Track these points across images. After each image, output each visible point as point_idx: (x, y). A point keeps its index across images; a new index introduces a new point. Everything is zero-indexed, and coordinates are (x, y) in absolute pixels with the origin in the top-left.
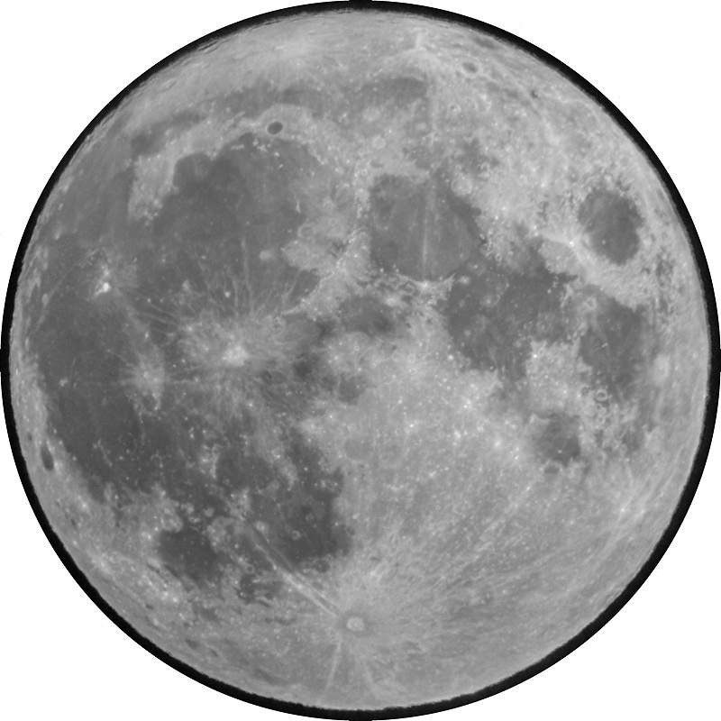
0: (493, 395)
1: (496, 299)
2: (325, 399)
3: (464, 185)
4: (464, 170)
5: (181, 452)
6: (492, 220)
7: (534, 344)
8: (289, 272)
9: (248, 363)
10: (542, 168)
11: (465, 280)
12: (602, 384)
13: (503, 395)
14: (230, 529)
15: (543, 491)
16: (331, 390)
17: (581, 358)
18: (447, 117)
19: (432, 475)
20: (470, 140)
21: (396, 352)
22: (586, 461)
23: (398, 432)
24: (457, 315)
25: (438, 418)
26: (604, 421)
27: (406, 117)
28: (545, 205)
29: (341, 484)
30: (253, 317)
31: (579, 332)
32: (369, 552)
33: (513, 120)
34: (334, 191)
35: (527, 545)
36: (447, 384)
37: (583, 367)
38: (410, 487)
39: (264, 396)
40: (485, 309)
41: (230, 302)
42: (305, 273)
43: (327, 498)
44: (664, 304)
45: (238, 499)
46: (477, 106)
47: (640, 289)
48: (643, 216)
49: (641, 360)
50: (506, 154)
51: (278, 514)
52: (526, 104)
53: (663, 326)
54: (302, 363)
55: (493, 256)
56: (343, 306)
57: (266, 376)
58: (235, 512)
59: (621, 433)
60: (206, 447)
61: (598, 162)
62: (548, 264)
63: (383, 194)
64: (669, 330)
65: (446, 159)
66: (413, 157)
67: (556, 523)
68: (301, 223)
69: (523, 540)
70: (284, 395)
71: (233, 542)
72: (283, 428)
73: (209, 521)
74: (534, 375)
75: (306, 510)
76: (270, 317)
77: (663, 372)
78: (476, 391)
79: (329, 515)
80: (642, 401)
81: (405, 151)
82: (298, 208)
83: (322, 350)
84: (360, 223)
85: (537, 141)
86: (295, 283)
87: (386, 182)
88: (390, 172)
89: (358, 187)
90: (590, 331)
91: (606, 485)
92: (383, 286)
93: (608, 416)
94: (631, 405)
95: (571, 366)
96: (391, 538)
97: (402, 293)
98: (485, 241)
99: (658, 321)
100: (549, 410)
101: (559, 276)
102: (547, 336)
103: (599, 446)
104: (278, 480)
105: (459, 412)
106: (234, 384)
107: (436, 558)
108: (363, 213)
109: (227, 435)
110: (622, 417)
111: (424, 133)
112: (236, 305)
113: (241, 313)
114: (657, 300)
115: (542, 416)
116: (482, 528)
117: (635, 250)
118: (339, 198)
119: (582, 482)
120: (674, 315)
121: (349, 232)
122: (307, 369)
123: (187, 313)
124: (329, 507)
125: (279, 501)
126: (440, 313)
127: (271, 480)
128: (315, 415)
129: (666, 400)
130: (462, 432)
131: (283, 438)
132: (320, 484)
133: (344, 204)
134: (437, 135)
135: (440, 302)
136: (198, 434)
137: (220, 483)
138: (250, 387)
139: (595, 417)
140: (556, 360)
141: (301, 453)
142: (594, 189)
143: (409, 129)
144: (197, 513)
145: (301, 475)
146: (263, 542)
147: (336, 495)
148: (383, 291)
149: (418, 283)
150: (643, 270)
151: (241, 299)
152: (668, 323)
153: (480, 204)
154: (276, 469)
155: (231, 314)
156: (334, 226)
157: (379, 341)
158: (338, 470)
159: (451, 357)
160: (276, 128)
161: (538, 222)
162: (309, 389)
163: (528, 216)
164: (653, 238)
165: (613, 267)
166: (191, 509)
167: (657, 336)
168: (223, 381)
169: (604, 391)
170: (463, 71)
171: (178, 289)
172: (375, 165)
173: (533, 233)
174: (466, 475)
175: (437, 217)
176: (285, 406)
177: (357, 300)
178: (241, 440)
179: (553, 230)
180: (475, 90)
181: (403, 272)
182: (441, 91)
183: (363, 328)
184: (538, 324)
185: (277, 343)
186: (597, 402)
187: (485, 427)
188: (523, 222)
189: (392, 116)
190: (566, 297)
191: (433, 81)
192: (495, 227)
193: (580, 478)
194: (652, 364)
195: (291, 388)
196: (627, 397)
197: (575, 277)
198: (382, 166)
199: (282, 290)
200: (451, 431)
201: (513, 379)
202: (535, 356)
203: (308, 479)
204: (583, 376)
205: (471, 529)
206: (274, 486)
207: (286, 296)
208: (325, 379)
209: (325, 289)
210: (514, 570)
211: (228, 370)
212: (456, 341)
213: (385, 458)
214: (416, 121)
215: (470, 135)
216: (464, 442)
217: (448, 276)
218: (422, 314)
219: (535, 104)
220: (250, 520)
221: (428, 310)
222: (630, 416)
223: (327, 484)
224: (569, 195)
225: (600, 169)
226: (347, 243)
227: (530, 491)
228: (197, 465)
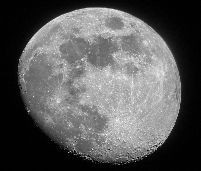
0: (111, 70)
1: (98, 51)
2: (80, 95)
3: (77, 36)
4: (76, 34)
5: (65, 128)
6: (87, 38)
7: (112, 55)
8: (55, 78)
9: (62, 100)
10: (92, 22)
11: (89, 53)
12: (133, 53)
13: (113, 68)
14: (85, 134)
15: (136, 81)
16: (80, 92)
17: (124, 51)
18: (66, 27)
19: (111, 93)
20: (73, 28)
21: (86, 76)
22: (141, 70)
23: (98, 90)
24: (92, 60)
25: (104, 81)
26: (139, 60)
27: (58, 33)
28: (97, 28)
29: (96, 108)
30: (56, 91)
31: (120, 47)
32: (112, 117)
33: (81, 18)
34: (53, 56)
35: (142, 93)
36: (100, 74)
37: (126, 52)
38: (109, 98)
39: (69, 104)
40: (97, 55)
41: (50, 92)
42: (59, 75)
43: (96, 113)
44: (137, 31)
45: (81, 127)
46: (72, 21)
47: (129, 31)
48: (122, 18)
49: (139, 44)
50: (83, 25)
51: (90, 123)
52: (83, 14)
53: (140, 35)
54: (71, 91)
55: (92, 44)
56: (70, 75)
57: (67, 100)
58: (83, 130)
59: (144, 60)
60: (68, 123)
61: (105, 14)
62: (105, 38)
63: (63, 49)
64: (142, 35)
65: (71, 34)
66: (64, 38)
67: (144, 85)
68: (51, 67)
69: (140, 93)
70: (73, 100)
71: (88, 136)
72: (77, 107)
73: (80, 136)
74: (116, 60)
75: (94, 118)
76: (59, 88)
77: (146, 44)
78: (107, 71)
79: (99, 116)
80: (145, 52)
81: (62, 39)
82: (49, 65)
83: (72, 86)
84: (62, 58)
85: (88, 19)
86: (58, 79)
87: (61, 47)
88: (61, 44)
89: (57, 52)
90: (123, 45)
91: (149, 72)
92: (75, 66)
93: (139, 58)
94: (143, 53)
95: (123, 54)
96: (114, 111)
97: (79, 64)
98: (89, 42)
99: (138, 35)
100: (125, 65)
101: (108, 39)
102: (114, 51)
103: (141, 65)
104: (85, 117)
105: (107, 78)
106: (62, 107)
107: (125, 108)
108: (61, 56)
109: (69, 117)
110: (142, 57)
111: (63, 33)
112: (51, 92)
113: (53, 92)
114: (135, 31)
115: (124, 67)
116: (130, 96)
117: (123, 25)
118: (55, 57)
119: (143, 74)
120: (142, 32)
121: (61, 61)
122: (73, 92)
123: (44, 101)
124: (98, 114)
125: (88, 121)
126: (89, 62)
127: (84, 118)
128: (81, 99)
129: (151, 49)
130: (110, 81)
131: (79, 108)
132: (92, 111)
133: (56, 57)
134: (66, 31)
135: (87, 60)
136: (65, 122)
137: (76, 127)
138: (66, 104)
139: (136, 60)
140: (119, 54)
141: (84, 108)
142: (106, 19)
143: (60, 34)
144: (77, 137)
145: (88, 112)
146: (93, 131)
147: (97, 111)
148: (75, 67)
149: (81, 60)
150: (128, 27)
151: (51, 90)
152: (141, 34)
153: (83, 37)
154: (83, 115)
155: (52, 94)
156: (58, 62)
157: (81, 76)
158: (93, 106)
159: (97, 69)
160: (36, 55)
161: (97, 32)
162: (76, 95)
163: (94, 32)
164: (127, 21)
165: (120, 30)
166: (76, 137)
167: (140, 38)
168: (60, 108)
169: (134, 54)
170: (66, 18)
171: (40, 98)
172: (57, 46)
173: (97, 35)
174: (118, 88)
175: (76, 45)
176: (74, 102)
177: (71, 72)
178: (72, 115)
179: (101, 32)
180: (70, 19)
181: (76, 60)
182: (63, 24)
183: (77, 76)
184: (110, 50)
185: (64, 92)
186: (134, 57)
187: (114, 76)
188: (94, 34)
189: (56, 35)
190: (113, 42)
191: (60, 23)
192: (89, 39)
193: (142, 74)
194: (142, 43)
195: (73, 98)
196: (141, 53)
197: (112, 37)
198: (59, 44)
199: (57, 82)
200: (108, 82)
201: (113, 64)
202: (114, 57)
203: (90, 112)
204: (127, 54)
205: (127, 98)
206: (85, 119)
207: (58, 82)
208: (77, 91)
209: (65, 75)
210: (144, 100)
211: (59, 105)
212: (96, 65)
213: (100, 96)
214: (61, 32)
215: (73, 27)
216: (112, 82)
217: (86, 54)
218: (86, 65)
219: (84, 14)
220: (87, 130)
221: (86, 63)
222: (144, 56)
223: (94, 110)
224: (101, 23)
225: (106, 15)
226: (62, 63)
227: (133, 83)
228: (69, 128)
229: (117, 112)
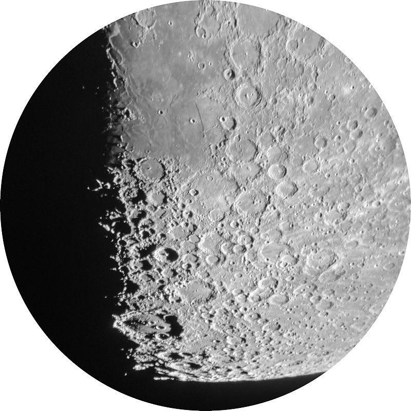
229: (262, 178)
